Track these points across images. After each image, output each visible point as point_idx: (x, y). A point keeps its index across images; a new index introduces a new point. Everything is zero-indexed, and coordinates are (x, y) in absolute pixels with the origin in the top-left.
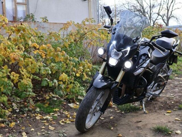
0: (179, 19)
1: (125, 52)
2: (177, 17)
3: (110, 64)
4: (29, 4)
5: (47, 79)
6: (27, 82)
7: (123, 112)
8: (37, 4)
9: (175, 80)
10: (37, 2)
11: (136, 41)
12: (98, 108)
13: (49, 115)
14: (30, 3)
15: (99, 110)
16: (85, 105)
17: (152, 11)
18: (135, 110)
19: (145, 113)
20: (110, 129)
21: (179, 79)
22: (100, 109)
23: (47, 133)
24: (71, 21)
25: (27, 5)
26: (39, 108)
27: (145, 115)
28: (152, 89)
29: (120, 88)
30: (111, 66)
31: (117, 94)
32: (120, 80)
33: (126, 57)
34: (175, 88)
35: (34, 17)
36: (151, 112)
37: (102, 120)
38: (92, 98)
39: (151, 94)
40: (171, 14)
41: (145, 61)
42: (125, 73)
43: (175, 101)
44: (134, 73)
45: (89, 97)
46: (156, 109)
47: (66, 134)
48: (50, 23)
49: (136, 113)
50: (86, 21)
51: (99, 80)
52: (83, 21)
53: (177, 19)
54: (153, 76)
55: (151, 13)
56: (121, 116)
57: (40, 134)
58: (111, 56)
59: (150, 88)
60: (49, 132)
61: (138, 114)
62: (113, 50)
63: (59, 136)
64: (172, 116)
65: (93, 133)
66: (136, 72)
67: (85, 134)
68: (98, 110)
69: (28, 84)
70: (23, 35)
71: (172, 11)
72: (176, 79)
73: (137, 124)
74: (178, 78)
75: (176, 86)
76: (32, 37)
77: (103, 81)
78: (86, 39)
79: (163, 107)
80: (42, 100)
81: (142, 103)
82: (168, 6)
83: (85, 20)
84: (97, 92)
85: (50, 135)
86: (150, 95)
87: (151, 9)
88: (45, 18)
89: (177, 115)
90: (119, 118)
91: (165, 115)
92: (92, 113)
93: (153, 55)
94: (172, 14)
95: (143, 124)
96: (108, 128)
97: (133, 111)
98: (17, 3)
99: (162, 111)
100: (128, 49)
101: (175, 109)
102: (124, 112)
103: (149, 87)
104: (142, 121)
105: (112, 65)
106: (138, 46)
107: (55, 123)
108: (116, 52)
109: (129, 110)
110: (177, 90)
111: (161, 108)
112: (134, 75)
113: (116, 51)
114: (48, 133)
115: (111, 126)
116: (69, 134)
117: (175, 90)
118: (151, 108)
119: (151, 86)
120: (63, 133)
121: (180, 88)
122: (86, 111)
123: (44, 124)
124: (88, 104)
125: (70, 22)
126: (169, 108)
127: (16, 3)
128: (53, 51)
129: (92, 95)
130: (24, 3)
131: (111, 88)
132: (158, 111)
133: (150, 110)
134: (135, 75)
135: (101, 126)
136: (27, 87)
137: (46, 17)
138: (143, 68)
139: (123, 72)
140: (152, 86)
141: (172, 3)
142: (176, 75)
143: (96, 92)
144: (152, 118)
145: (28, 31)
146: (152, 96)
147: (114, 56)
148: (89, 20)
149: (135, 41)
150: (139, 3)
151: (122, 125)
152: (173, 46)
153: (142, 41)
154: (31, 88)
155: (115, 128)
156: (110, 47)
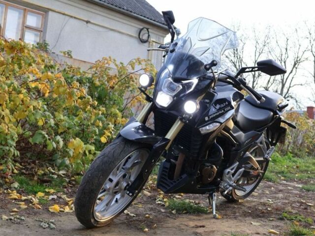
0: (300, 103)
1: (189, 86)
2: (297, 100)
3: (158, 104)
4: (46, 32)
5: (44, 133)
6: (8, 129)
7: (173, 212)
8: (60, 35)
9: (281, 184)
10: (61, 31)
11: (210, 68)
12: (125, 184)
13: (33, 196)
14: (48, 29)
15: (125, 189)
16: (98, 166)
17: (257, 84)
18: (198, 211)
19: (215, 217)
20: (141, 230)
21: (288, 183)
22: (127, 187)
23: (19, 219)
24: (110, 57)
25: (42, 33)
26: (19, 183)
27: (214, 220)
28: (233, 176)
29: (174, 161)
30: (159, 107)
31: (167, 172)
32: (174, 138)
33: (189, 93)
34: (278, 193)
35: (48, 47)
36: (227, 218)
37: (131, 216)
38: (113, 155)
39: (230, 186)
40: (287, 92)
41: (223, 111)
42: (184, 126)
43: (273, 209)
44: (200, 129)
45: (109, 153)
46: (237, 214)
47: (55, 225)
48: (74, 59)
49: (199, 215)
50: (136, 62)
51: (133, 129)
52: (130, 62)
53: (296, 102)
54: (237, 150)
55: (254, 86)
56: (169, 217)
57: (7, 218)
58: (161, 90)
59: (229, 172)
60: (23, 218)
61: (202, 218)
62: (166, 80)
63: (40, 226)
64: (265, 227)
65: (108, 231)
66: (204, 128)
67: (93, 231)
68: (123, 188)
69: (9, 132)
70: (18, 59)
71: (290, 87)
72: (281, 182)
73: (195, 229)
74: (285, 182)
75: (280, 191)
76: (33, 65)
77: (140, 131)
78: (131, 91)
79: (250, 213)
80: (29, 174)
81: (212, 198)
82: (283, 78)
83: (134, 61)
84: (124, 147)
85: (24, 223)
86: (228, 186)
87: (255, 78)
88: (68, 53)
89: (274, 227)
90: (164, 218)
91: (252, 224)
92: (111, 191)
93: (241, 114)
94: (289, 92)
95: (206, 230)
96: (138, 229)
97: (194, 212)
98: (26, 27)
99: (247, 218)
100: (195, 81)
101: (271, 219)
102: (176, 212)
103: (228, 170)
104: (207, 226)
105: (161, 106)
106: (213, 79)
107: (40, 207)
108: (171, 83)
109: (186, 209)
110: (280, 195)
111: (245, 215)
112: (200, 132)
113: (172, 81)
114: (21, 219)
115: (145, 227)
116: (60, 226)
117: (277, 195)
118: (229, 212)
119: (232, 169)
120: (50, 223)
121: (286, 194)
122: (99, 179)
123: (18, 206)
124: (103, 166)
125: (108, 58)
126: (261, 215)
127: (25, 25)
128: (65, 85)
129: (114, 150)
130: (38, 28)
131: (154, 148)
132: (239, 218)
133: (226, 215)
134: (202, 132)
135: (125, 225)
136: (6, 137)
137: (71, 52)
138: (218, 124)
139: (180, 122)
140: (234, 170)
141: (291, 74)
142: (282, 178)
143: (122, 146)
144: (227, 225)
145: (29, 54)
146: (231, 188)
147: (166, 89)
148: (142, 63)
149: (208, 67)
150: (236, 67)
151: (167, 227)
152: (279, 106)
153: (221, 73)
154: (13, 140)
155: (152, 231)
156: (163, 75)
